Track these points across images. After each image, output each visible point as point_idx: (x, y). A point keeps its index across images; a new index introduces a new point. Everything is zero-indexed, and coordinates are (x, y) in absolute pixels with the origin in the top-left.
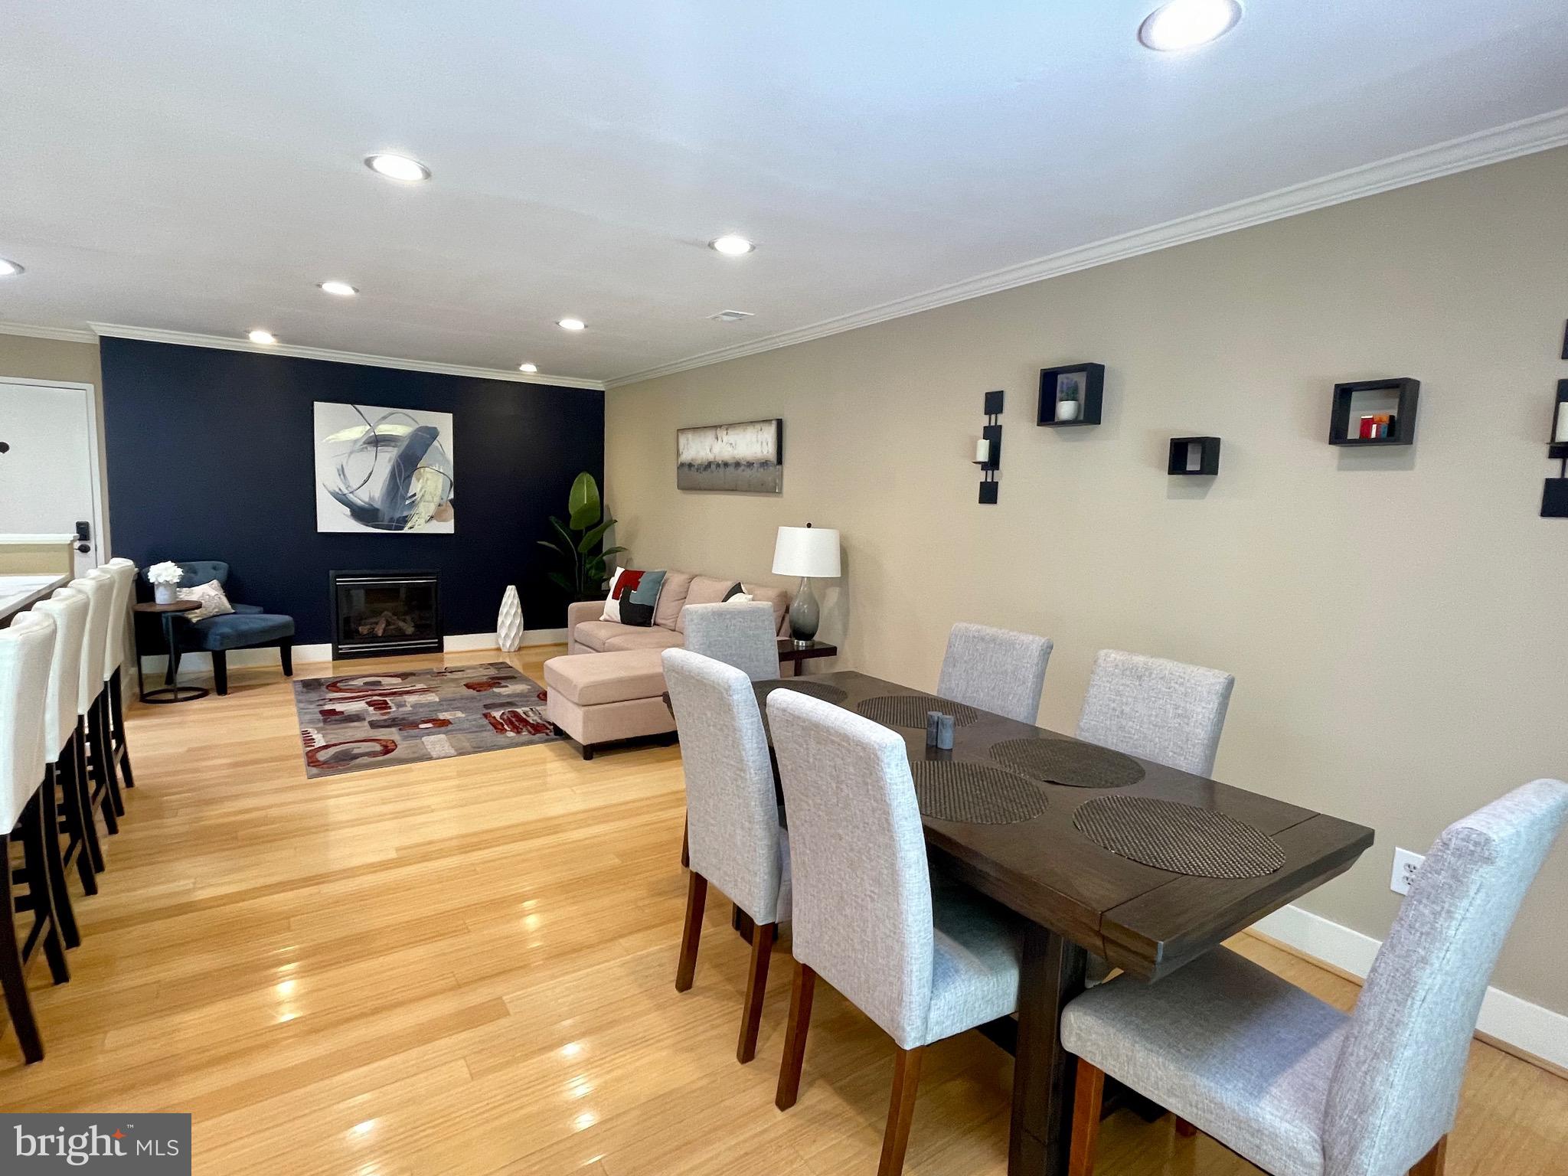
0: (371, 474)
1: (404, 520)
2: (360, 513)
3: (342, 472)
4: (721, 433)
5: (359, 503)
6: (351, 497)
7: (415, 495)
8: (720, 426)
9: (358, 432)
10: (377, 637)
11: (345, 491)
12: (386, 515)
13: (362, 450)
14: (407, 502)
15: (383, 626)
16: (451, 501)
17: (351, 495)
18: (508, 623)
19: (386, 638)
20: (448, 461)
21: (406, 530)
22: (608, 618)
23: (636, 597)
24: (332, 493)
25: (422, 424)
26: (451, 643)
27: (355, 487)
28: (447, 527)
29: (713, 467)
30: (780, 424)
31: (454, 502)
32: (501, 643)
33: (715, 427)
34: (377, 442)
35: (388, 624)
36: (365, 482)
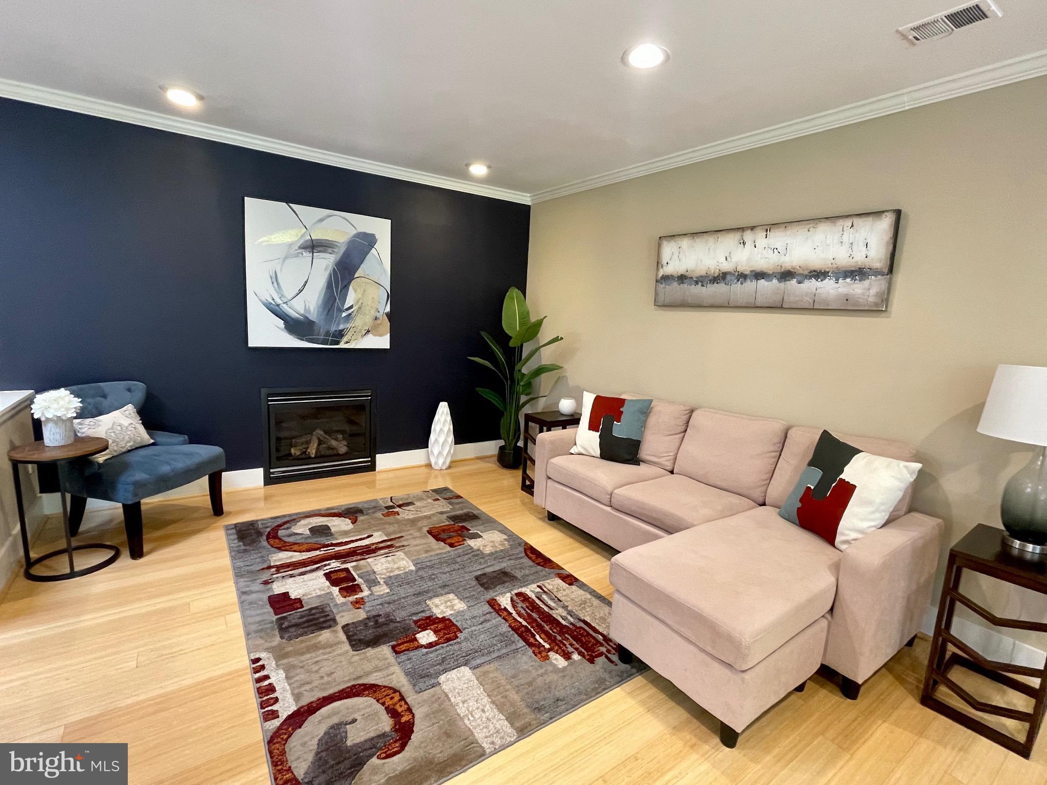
0: (306, 282)
1: (340, 334)
2: (294, 326)
3: (275, 279)
4: (748, 236)
5: (294, 314)
6: (285, 307)
7: (351, 307)
8: (752, 228)
9: (292, 236)
10: (310, 458)
11: (279, 301)
12: (322, 328)
13: (297, 256)
14: (344, 314)
15: (316, 445)
16: (387, 314)
17: (284, 306)
18: (441, 440)
19: (320, 457)
20: (385, 271)
21: (342, 345)
22: (583, 451)
23: (620, 430)
24: (265, 304)
25: (361, 229)
26: (384, 461)
27: (289, 298)
28: (382, 342)
29: (728, 277)
30: (898, 213)
31: (390, 316)
32: (433, 461)
33: (742, 229)
34: (314, 246)
35: (320, 442)
36: (301, 291)
